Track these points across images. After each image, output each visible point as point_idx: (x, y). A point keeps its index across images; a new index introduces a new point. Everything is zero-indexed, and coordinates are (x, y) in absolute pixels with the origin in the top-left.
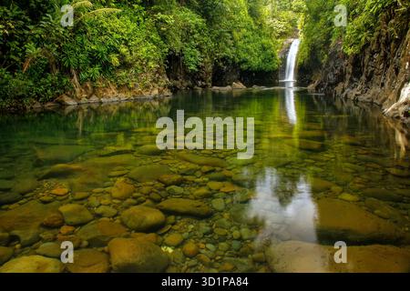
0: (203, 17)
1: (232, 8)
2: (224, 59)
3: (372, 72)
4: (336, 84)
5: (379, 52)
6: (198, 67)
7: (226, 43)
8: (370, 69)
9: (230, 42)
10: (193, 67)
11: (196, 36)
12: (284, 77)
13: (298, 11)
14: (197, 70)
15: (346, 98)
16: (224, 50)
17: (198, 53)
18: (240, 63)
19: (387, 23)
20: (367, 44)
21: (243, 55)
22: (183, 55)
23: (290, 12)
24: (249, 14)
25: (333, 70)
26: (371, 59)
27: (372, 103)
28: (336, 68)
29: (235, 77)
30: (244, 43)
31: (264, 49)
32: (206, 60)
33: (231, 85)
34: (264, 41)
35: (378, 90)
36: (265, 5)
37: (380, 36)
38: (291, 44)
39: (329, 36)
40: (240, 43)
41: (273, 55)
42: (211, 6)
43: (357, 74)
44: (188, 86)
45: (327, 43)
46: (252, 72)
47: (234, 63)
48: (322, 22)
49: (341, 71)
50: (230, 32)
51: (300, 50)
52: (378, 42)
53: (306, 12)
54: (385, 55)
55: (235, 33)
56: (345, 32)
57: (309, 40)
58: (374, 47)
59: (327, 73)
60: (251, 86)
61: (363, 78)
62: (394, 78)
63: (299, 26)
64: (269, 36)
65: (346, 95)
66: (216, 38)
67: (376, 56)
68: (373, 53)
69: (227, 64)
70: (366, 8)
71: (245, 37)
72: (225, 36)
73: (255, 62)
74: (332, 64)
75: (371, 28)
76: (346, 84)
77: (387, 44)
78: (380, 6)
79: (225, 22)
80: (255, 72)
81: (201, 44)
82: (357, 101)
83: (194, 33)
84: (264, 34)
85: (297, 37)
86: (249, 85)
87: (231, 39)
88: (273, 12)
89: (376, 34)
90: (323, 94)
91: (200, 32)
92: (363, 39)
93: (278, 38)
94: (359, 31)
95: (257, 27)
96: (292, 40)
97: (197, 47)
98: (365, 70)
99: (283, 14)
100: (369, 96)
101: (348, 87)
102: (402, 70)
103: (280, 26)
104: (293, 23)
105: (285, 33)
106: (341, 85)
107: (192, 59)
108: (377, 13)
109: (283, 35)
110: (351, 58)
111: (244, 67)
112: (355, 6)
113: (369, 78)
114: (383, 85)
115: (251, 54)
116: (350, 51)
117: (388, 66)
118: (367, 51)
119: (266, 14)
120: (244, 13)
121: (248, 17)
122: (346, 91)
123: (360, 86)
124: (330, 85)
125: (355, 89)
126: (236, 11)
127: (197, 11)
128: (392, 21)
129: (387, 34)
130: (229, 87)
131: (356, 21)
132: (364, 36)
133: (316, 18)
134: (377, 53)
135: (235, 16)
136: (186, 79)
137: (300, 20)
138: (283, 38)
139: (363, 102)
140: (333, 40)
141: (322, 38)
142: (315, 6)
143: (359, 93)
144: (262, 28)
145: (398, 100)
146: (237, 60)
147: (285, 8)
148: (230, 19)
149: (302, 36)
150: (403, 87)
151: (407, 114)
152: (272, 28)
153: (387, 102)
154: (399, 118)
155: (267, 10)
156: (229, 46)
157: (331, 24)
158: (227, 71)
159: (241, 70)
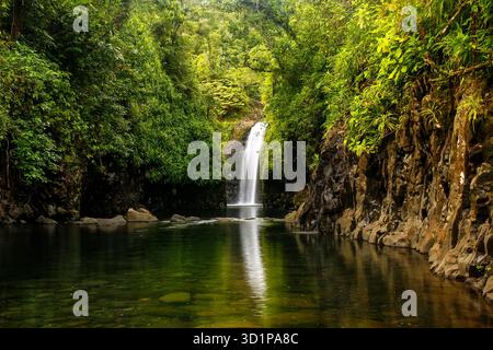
0: (62, 68)
1: (127, 54)
2: (110, 159)
3: (404, 188)
4: (339, 211)
5: (411, 152)
6: (48, 173)
7: (114, 124)
8: (400, 183)
9: (124, 123)
10: (36, 174)
11: (45, 106)
12: (235, 198)
13: (260, 69)
14: (45, 180)
15: (360, 239)
16: (109, 139)
17: (51, 144)
18: (145, 168)
19: (420, 100)
20: (390, 137)
21: (151, 151)
22: (13, 146)
23: (245, 69)
24: (164, 68)
25: (331, 184)
26: (399, 163)
27: (409, 248)
28: (337, 180)
29: (132, 196)
30: (154, 126)
32: (68, 159)
33: (124, 213)
34: (196, 123)
35: (418, 223)
36: (197, 52)
37: (409, 123)
38: (248, 130)
39: (320, 118)
40: (145, 126)
42: (82, 46)
43: (377, 192)
44: (23, 216)
45: (318, 131)
46: (169, 186)
47: (131, 166)
48: (305, 91)
49: (347, 185)
50: (124, 103)
52: (408, 134)
53: (276, 73)
54: (423, 159)
55: (134, 105)
56: (348, 113)
57: (283, 125)
58: (401, 143)
59: (321, 189)
60: (168, 216)
61: (388, 199)
62: (442, 200)
63: (263, 96)
64: (205, 115)
65: (360, 233)
66: (92, 113)
67: (407, 159)
68: (401, 153)
69: (116, 168)
70: (382, 72)
71: (156, 114)
72: (113, 111)
73: (178, 165)
74: (328, 172)
75: (393, 108)
76: (358, 212)
77: (424, 137)
78: (404, 70)
79: (112, 80)
80: (178, 186)
81: (57, 124)
82: (382, 245)
83: (41, 100)
84: (195, 110)
85: (260, 118)
86: (163, 213)
87: (126, 117)
88: (213, 66)
89: (403, 119)
90: (316, 232)
91: (55, 97)
92: (382, 126)
93: (223, 118)
94: (373, 112)
95: (180, 96)
96: (246, 123)
97: (47, 130)
98: (391, 185)
99: (233, 73)
100: (403, 235)
101: (362, 217)
102: (454, 186)
103: (225, 94)
104: (252, 90)
105: (237, 110)
106: (348, 215)
107: (36, 156)
108: (401, 83)
109: (232, 112)
110: (363, 163)
111: (154, 175)
112: (363, 67)
113: (399, 201)
114: (425, 213)
115: (169, 149)
116: (359, 149)
117: (430, 179)
118: (390, 148)
119: (199, 71)
120: (154, 66)
121: (163, 75)
122: (360, 225)
123: (383, 216)
124: (328, 213)
125: (377, 223)
126: (136, 61)
127: (51, 54)
128: (427, 98)
129: (421, 119)
130: (119, 220)
131: (366, 93)
132: (382, 122)
133: (295, 83)
134: (409, 153)
135: (135, 72)
136: (18, 199)
137: (266, 82)
138: (233, 118)
139: (394, 247)
140: (329, 127)
141: (307, 122)
142: (291, 62)
143: (384, 229)
144: (190, 98)
145: (454, 243)
146: (139, 161)
147: (235, 62)
148: (122, 75)
149: (270, 116)
150: (459, 218)
151: (475, 272)
152: (210, 99)
153: (436, 246)
154: (461, 279)
155: (199, 63)
156: (122, 132)
157: (322, 96)
158: (116, 183)
159: (147, 182)
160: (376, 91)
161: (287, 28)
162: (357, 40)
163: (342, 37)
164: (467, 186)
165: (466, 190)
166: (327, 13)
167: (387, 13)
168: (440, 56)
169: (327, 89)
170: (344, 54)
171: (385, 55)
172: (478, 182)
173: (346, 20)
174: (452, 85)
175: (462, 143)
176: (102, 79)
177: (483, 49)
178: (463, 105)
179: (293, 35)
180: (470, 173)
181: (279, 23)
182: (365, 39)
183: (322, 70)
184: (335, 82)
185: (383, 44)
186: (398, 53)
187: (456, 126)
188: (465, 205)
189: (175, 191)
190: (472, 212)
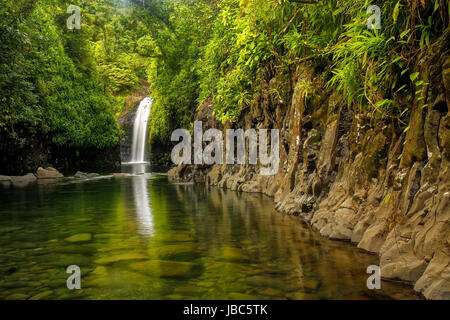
1: (34, 39)
2: (20, 126)
4: (209, 167)
7: (24, 98)
9: (32, 97)
12: (128, 156)
13: (146, 55)
15: (225, 188)
16: (19, 110)
18: (51, 134)
19: (268, 82)
20: (246, 110)
21: (57, 120)
23: (134, 55)
24: (66, 51)
27: (261, 193)
29: (41, 157)
30: (59, 99)
31: (94, 110)
33: (34, 172)
34: (94, 97)
36: (95, 39)
37: (261, 100)
38: (138, 104)
39: (194, 95)
40: (51, 100)
41: (110, 122)
45: (193, 105)
46: (74, 148)
47: (40, 132)
48: (183, 74)
50: (32, 80)
51: (153, 114)
52: (259, 107)
53: (160, 58)
54: (270, 126)
55: (41, 82)
56: (216, 91)
57: (166, 99)
60: (73, 173)
62: (284, 156)
63: (149, 77)
64: (103, 91)
65: (225, 183)
67: (259, 126)
68: (255, 122)
69: (27, 135)
70: (240, 60)
71: (60, 89)
72: (22, 86)
73: (80, 131)
75: (248, 87)
76: (224, 167)
77: (271, 110)
78: (257, 58)
79: (21, 61)
80: (81, 149)
82: (241, 191)
84: (94, 87)
85: (147, 94)
86: (68, 171)
87: (34, 92)
88: (108, 52)
89: (256, 96)
90: (191, 183)
92: (241, 101)
93: (117, 93)
94: (234, 90)
95: (81, 75)
96: (136, 98)
99: (125, 58)
100: (256, 183)
101: (227, 171)
102: (292, 146)
103: (119, 74)
104: (140, 72)
105: (129, 87)
106: (216, 169)
108: (255, 69)
109: (124, 89)
111: (60, 140)
112: (227, 55)
115: (73, 118)
116: (224, 118)
118: (247, 118)
119: (97, 54)
120: (58, 50)
121: (66, 58)
122: (225, 177)
123: (242, 170)
124: (201, 168)
125: (237, 175)
126: (44, 46)
128: (273, 80)
129: (269, 97)
130: (30, 177)
131: (229, 76)
132: (241, 98)
134: (261, 121)
135: (41, 54)
137: (152, 66)
138: (124, 94)
139: (249, 193)
140: (201, 101)
141: (184, 97)
142: (172, 50)
143: (242, 179)
144: (89, 77)
145: (292, 188)
146: (46, 128)
147: (126, 49)
148: (30, 57)
149: (156, 94)
150: (295, 169)
151: (306, 208)
152: (106, 78)
153: (280, 191)
154: (296, 214)
155: (97, 49)
156: (31, 105)
157: (196, 78)
158: (27, 147)
159: (54, 145)
160: (236, 74)
161: (168, 23)
162: (221, 34)
163: (211, 31)
164: (301, 146)
165: (301, 149)
166: (198, 13)
167: (244, 15)
168: (282, 50)
169: (199, 72)
170: (212, 45)
171: (243, 46)
172: (310, 142)
173: (213, 18)
174: (290, 71)
175: (298, 115)
176: (11, 59)
177: (312, 45)
178: (298, 86)
179: (172, 29)
180: (303, 136)
181: (161, 19)
182: (228, 33)
183: (196, 57)
184: (205, 67)
185: (241, 38)
186: (252, 46)
187: (294, 102)
188: (300, 160)
189: (78, 153)
190: (304, 165)
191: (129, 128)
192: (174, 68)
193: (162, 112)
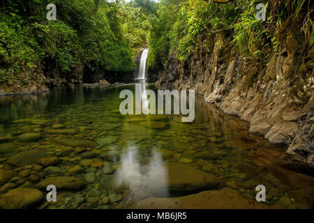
0: (74, 29)
1: (97, 23)
2: (92, 62)
3: (196, 73)
4: (174, 81)
5: (199, 60)
6: (71, 68)
7: (93, 50)
8: (195, 71)
9: (97, 49)
10: (67, 68)
11: (68, 43)
12: (138, 76)
13: (147, 29)
14: (70, 70)
16: (91, 55)
17: (71, 57)
18: (104, 65)
19: (202, 41)
20: (192, 55)
21: (107, 60)
22: (58, 58)
23: (141, 29)
24: (111, 28)
25: (171, 71)
26: (195, 64)
27: (197, 93)
28: (173, 70)
29: (101, 76)
30: (108, 50)
31: (123, 55)
32: (77, 62)
33: (98, 82)
34: (123, 49)
35: (201, 84)
36: (123, 23)
37: (199, 50)
38: (142, 52)
39: (168, 48)
40: (105, 50)
41: (130, 60)
42: (81, 20)
43: (187, 74)
44: (63, 83)
45: (167, 52)
46: (114, 72)
47: (100, 65)
48: (163, 38)
49: (177, 72)
50: (96, 42)
51: (149, 56)
52: (198, 53)
53: (152, 31)
54: (203, 63)
55: (100, 42)
56: (178, 46)
57: (155, 50)
58: (196, 57)
59: (168, 73)
60: (114, 83)
61: (191, 76)
62: (209, 77)
63: (147, 39)
64: (126, 46)
66: (85, 45)
67: (198, 62)
68: (196, 60)
69: (95, 66)
70: (190, 31)
71: (108, 46)
72: (93, 45)
73: (116, 64)
74: (170, 67)
75: (193, 44)
76: (181, 81)
77: (204, 55)
78: (197, 30)
79: (92, 34)
80: (117, 72)
81: (73, 50)
83: (67, 41)
84: (123, 44)
85: (146, 47)
86: (112, 82)
87: (98, 47)
88: (129, 28)
89: (197, 48)
91: (72, 40)
93: (133, 47)
94: (187, 45)
95: (117, 39)
96: (141, 49)
97: (70, 52)
98: (192, 71)
99: (137, 30)
100: (195, 89)
101: (182, 83)
102: (213, 72)
103: (134, 39)
104: (143, 37)
105: (138, 44)
106: (177, 81)
107: (66, 62)
108: (196, 35)
109: (136, 45)
110: (183, 64)
111: (108, 68)
112: (183, 29)
113: (195, 77)
114: (203, 81)
115: (113, 59)
116: (181, 58)
117: (205, 69)
118: (192, 59)
119: (124, 30)
120: (107, 28)
121: (111, 31)
122: (181, 85)
123: (189, 82)
124: (170, 81)
125: (187, 85)
126: (101, 26)
127: (70, 24)
128: (205, 41)
129: (203, 48)
130: (96, 84)
131: (184, 38)
132: (189, 49)
135: (100, 30)
136: (62, 77)
137: (148, 34)
138: (136, 47)
140: (171, 51)
141: (163, 49)
142: (157, 27)
143: (189, 87)
144: (121, 39)
145: (212, 91)
146: (103, 63)
147: (137, 27)
148: (96, 31)
149: (150, 46)
150: (214, 83)
151: (218, 101)
152: (128, 40)
153: (206, 92)
154: (213, 103)
155: (124, 26)
156: (96, 52)
157: (168, 40)
158: (95, 71)
159: (106, 70)
160: (187, 38)
161: (156, 14)
162: (181, 19)
163: (176, 18)
164: (217, 72)
165: (217, 73)
166: (170, 9)
167: (192, 9)
168: (210, 26)
169: (170, 37)
170: (177, 24)
171: (191, 25)
172: (221, 70)
173: (177, 11)
174: (213, 36)
175: (216, 57)
176: (88, 33)
177: (224, 24)
178: (217, 43)
179: (158, 17)
180: (218, 67)
181: (153, 12)
182: (184, 18)
183: (169, 30)
184: (173, 34)
185: (190, 20)
186: (196, 24)
187: (214, 51)
188: (216, 79)
189: (116, 74)
190: (218, 81)
191: (138, 63)
192: (159, 35)
193: (153, 56)
